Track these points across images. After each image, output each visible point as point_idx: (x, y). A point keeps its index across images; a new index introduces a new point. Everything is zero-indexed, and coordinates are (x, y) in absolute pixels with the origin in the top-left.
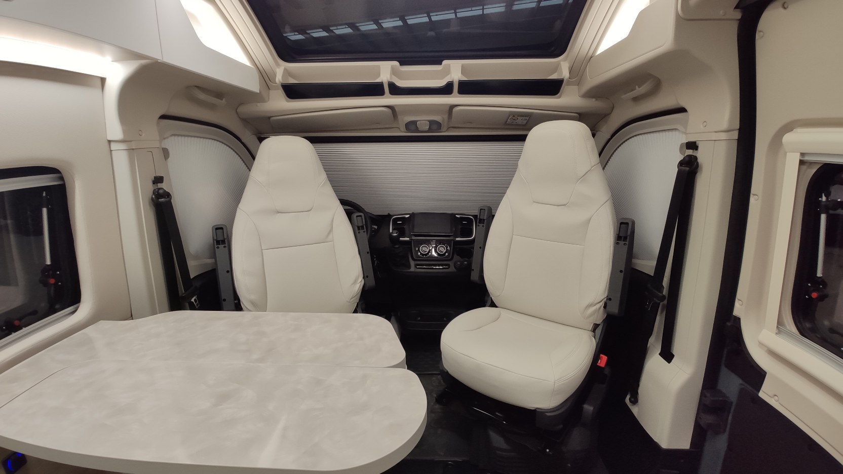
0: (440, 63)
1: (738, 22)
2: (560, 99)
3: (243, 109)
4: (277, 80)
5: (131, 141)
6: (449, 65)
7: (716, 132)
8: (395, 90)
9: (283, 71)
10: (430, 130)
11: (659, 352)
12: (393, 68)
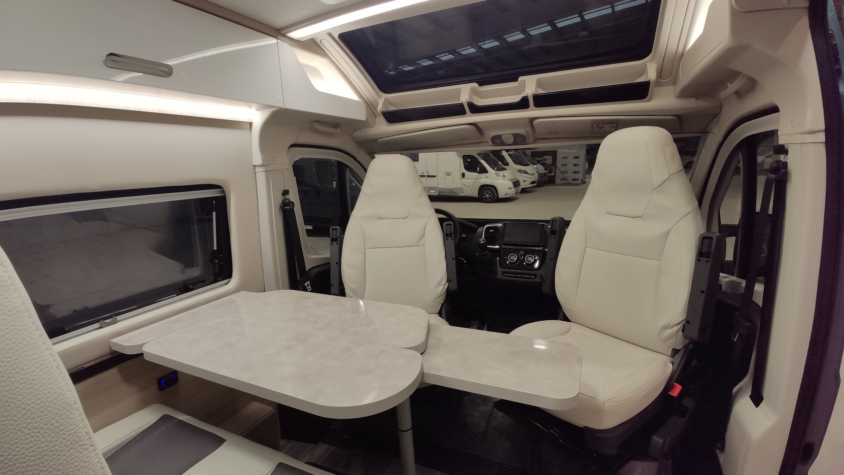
0: (516, 80)
2: (649, 103)
3: (357, 134)
7: (801, 134)
8: (475, 109)
9: (383, 101)
10: (515, 143)
11: (749, 394)
12: (472, 89)
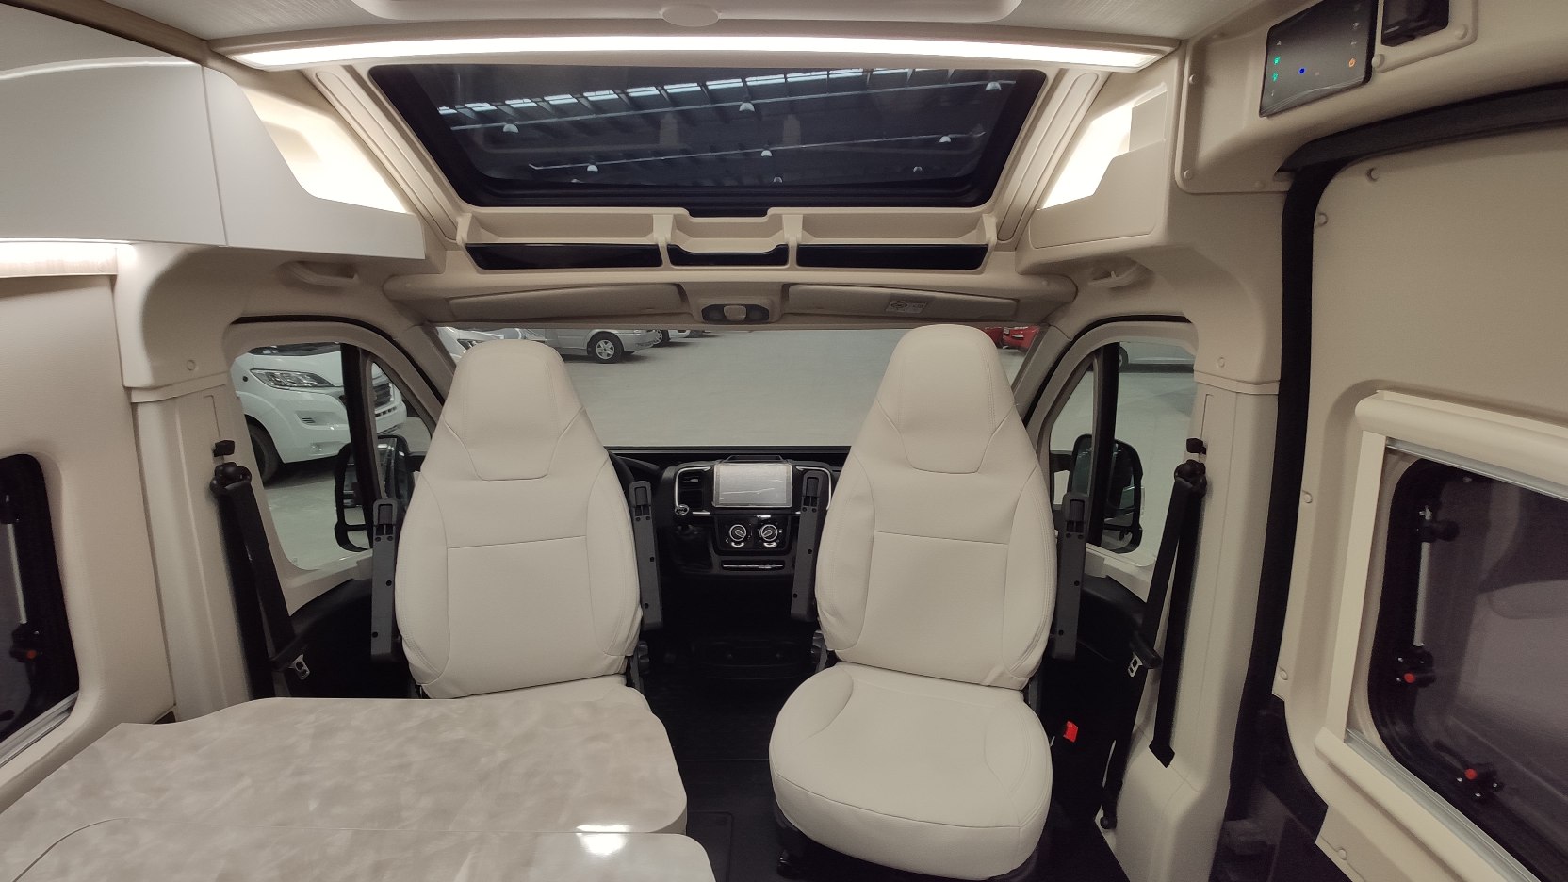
0: (763, 213)
1: (1283, 197)
2: (983, 275)
3: (393, 286)
6: (780, 217)
7: (1239, 381)
8: (680, 257)
9: (467, 222)
10: (748, 320)
11: (1150, 743)
12: (676, 218)
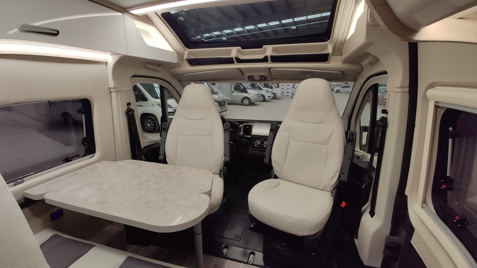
4: (185, 58)
5: (118, 88)
